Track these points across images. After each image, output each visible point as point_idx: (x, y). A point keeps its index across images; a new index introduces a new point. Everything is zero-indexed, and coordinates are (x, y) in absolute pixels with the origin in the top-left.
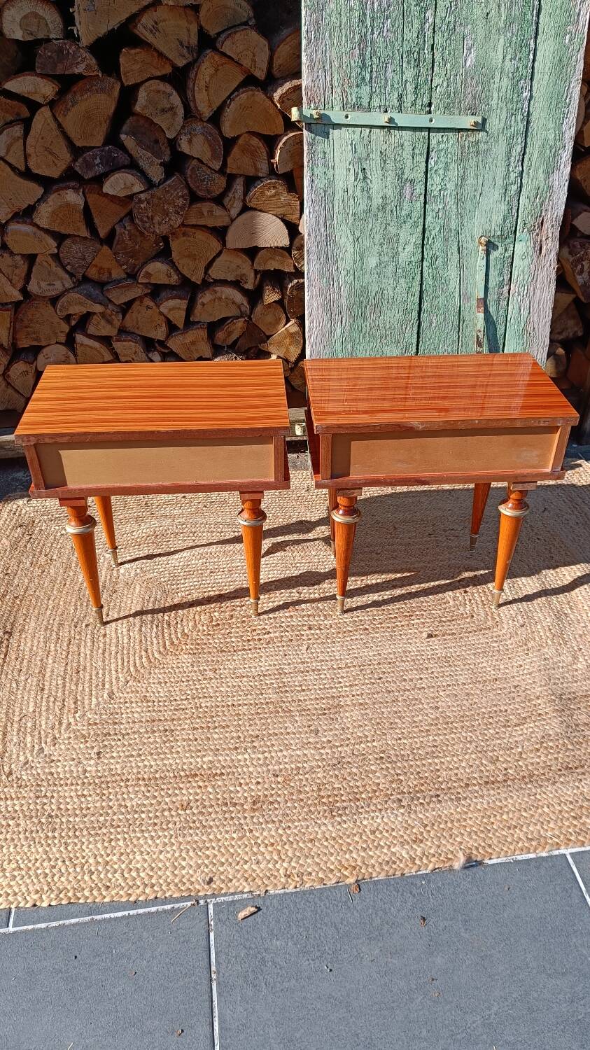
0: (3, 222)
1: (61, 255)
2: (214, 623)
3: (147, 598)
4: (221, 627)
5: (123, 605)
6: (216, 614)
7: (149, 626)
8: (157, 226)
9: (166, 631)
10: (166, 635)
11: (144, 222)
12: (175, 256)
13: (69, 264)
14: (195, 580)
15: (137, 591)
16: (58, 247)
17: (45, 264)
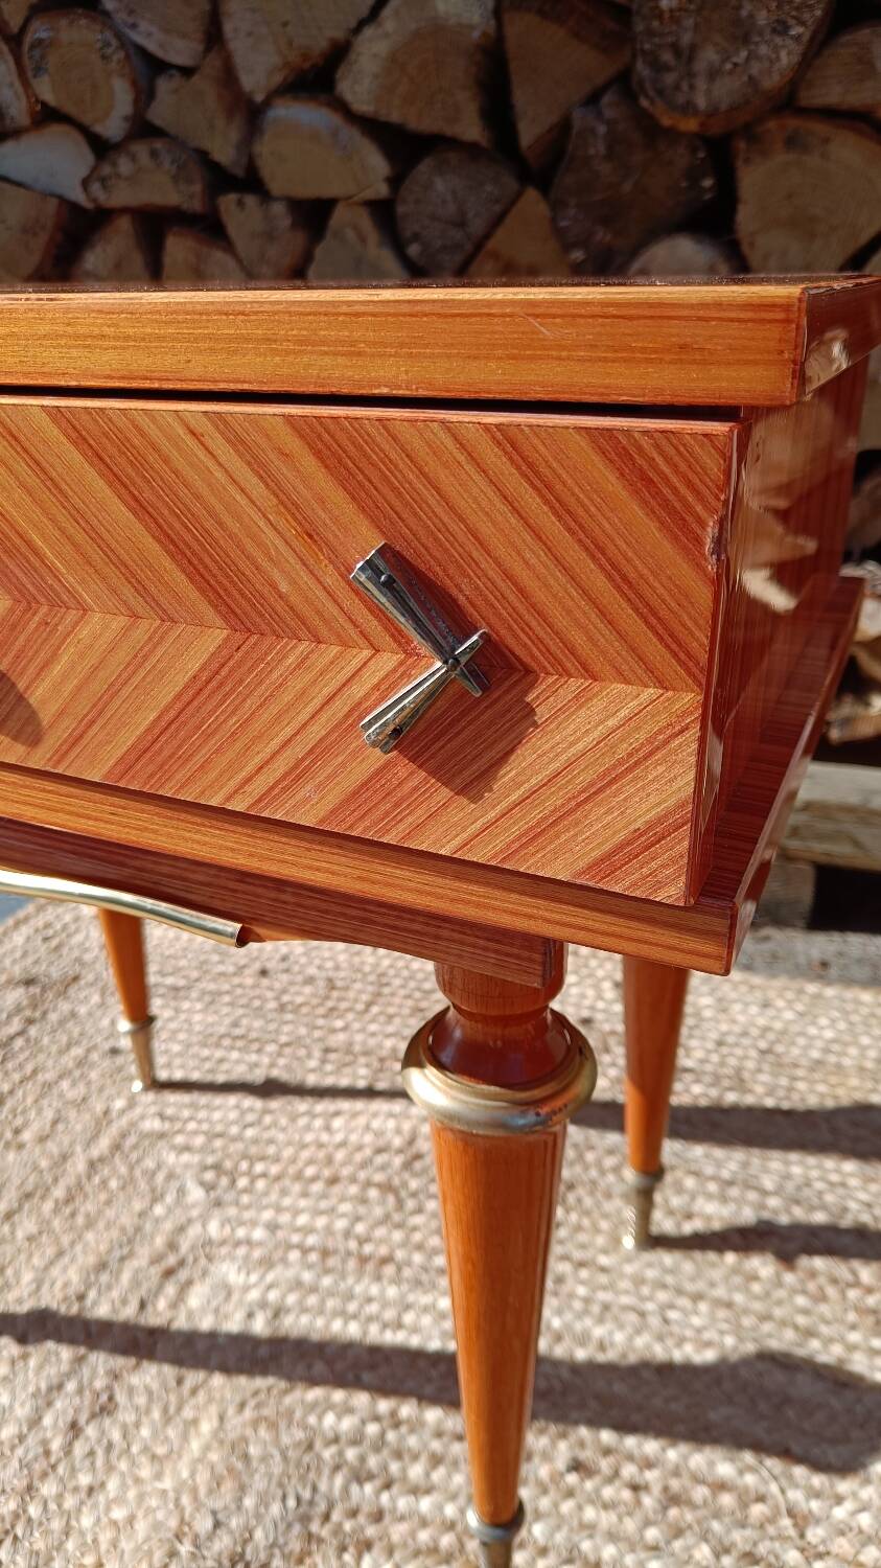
0: (259, 98)
1: (401, 209)
8: (701, 84)
11: (659, 68)
12: (746, 218)
13: (416, 237)
15: (194, 1447)
16: (396, 181)
17: (350, 234)
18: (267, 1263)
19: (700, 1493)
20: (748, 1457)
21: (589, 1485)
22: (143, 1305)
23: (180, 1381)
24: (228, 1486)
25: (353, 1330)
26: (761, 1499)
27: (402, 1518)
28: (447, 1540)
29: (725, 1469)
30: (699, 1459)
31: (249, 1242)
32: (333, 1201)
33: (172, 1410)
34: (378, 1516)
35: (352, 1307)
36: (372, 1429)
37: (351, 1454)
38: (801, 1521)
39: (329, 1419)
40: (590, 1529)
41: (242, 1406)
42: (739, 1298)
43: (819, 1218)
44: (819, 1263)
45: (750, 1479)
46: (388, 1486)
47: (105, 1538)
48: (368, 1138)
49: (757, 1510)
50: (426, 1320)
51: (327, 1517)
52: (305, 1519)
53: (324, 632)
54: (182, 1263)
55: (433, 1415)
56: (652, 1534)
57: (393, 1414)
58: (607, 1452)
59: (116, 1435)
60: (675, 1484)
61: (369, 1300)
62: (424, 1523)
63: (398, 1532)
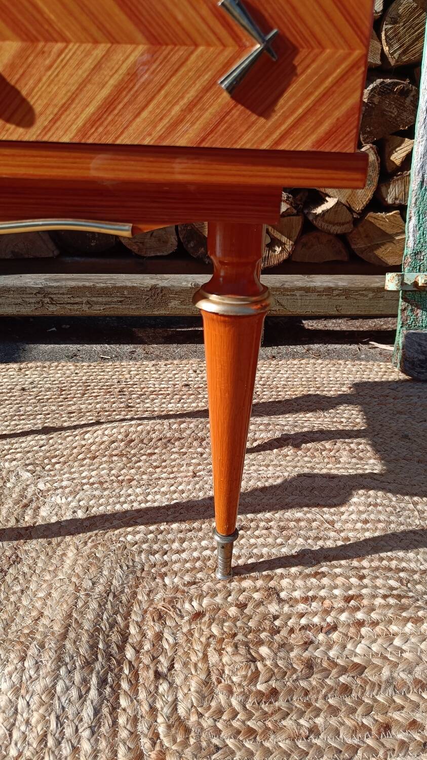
2: (261, 687)
3: (87, 584)
4: (281, 703)
5: (25, 602)
6: (264, 650)
7: (77, 677)
9: (123, 702)
10: (122, 720)
14: (204, 543)
15: (68, 562)
18: (74, 493)
19: (292, 524)
20: (305, 509)
21: (249, 533)
22: (17, 521)
23: (50, 543)
24: (93, 569)
25: (126, 507)
26: (315, 520)
27: (176, 562)
28: (198, 564)
29: (299, 515)
30: (288, 514)
31: (61, 487)
32: (97, 465)
33: (50, 554)
34: (165, 564)
35: (122, 499)
36: (150, 536)
37: (144, 546)
38: (332, 523)
39: (129, 537)
40: (255, 546)
41: (86, 543)
42: (283, 463)
43: (306, 429)
44: (309, 445)
45: (309, 516)
46: (166, 553)
47: (38, 604)
48: (105, 438)
49: (314, 524)
50: (158, 497)
51: (143, 570)
52: (134, 572)
53: (199, 40)
54: (31, 501)
55: (175, 526)
56: (279, 541)
57: (157, 529)
58: (252, 521)
59: (26, 569)
60: (282, 524)
61: (130, 495)
62: (186, 561)
63: (176, 567)
